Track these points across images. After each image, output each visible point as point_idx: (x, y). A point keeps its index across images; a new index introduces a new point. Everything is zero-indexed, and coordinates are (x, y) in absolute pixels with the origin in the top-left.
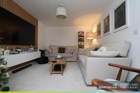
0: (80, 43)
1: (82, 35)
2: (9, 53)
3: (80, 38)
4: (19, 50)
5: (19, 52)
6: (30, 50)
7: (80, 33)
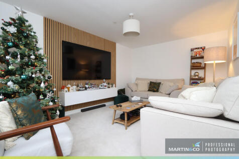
0: (193, 72)
1: (198, 56)
2: (75, 90)
3: (194, 61)
4: (87, 86)
5: (86, 89)
6: (101, 86)
7: (195, 50)
